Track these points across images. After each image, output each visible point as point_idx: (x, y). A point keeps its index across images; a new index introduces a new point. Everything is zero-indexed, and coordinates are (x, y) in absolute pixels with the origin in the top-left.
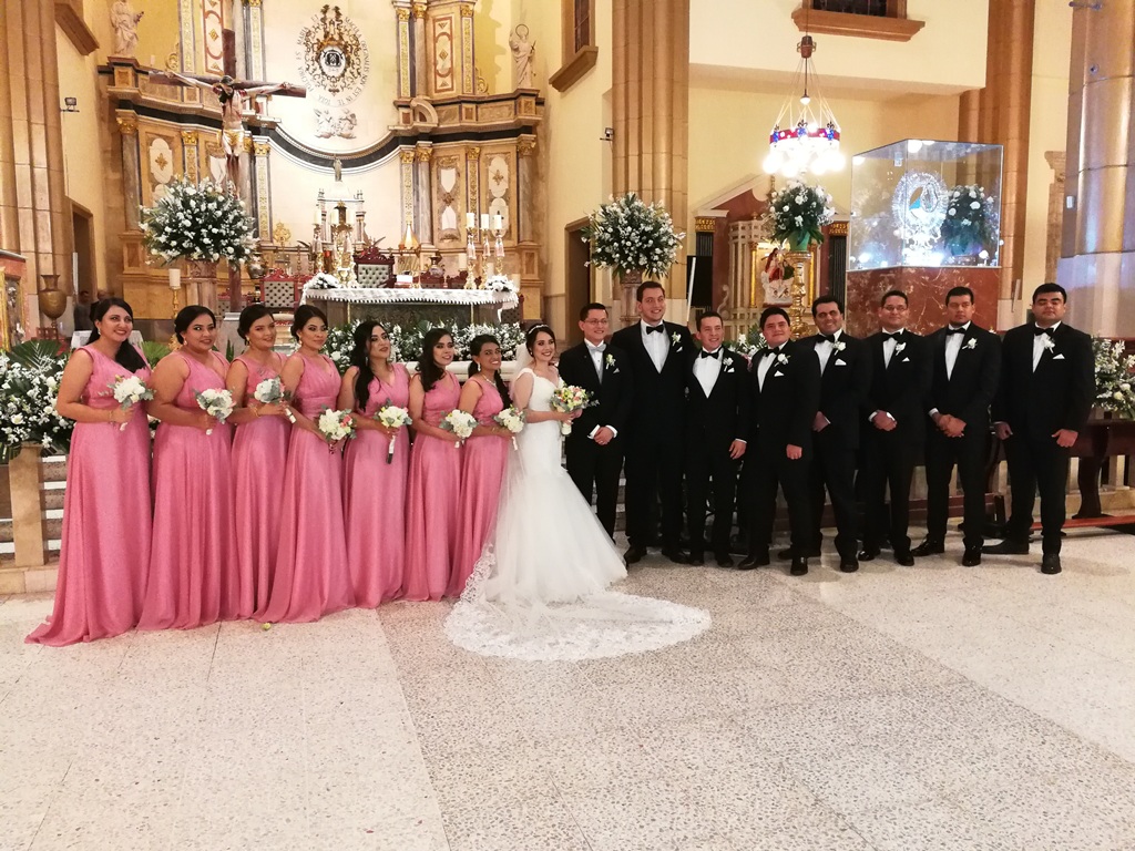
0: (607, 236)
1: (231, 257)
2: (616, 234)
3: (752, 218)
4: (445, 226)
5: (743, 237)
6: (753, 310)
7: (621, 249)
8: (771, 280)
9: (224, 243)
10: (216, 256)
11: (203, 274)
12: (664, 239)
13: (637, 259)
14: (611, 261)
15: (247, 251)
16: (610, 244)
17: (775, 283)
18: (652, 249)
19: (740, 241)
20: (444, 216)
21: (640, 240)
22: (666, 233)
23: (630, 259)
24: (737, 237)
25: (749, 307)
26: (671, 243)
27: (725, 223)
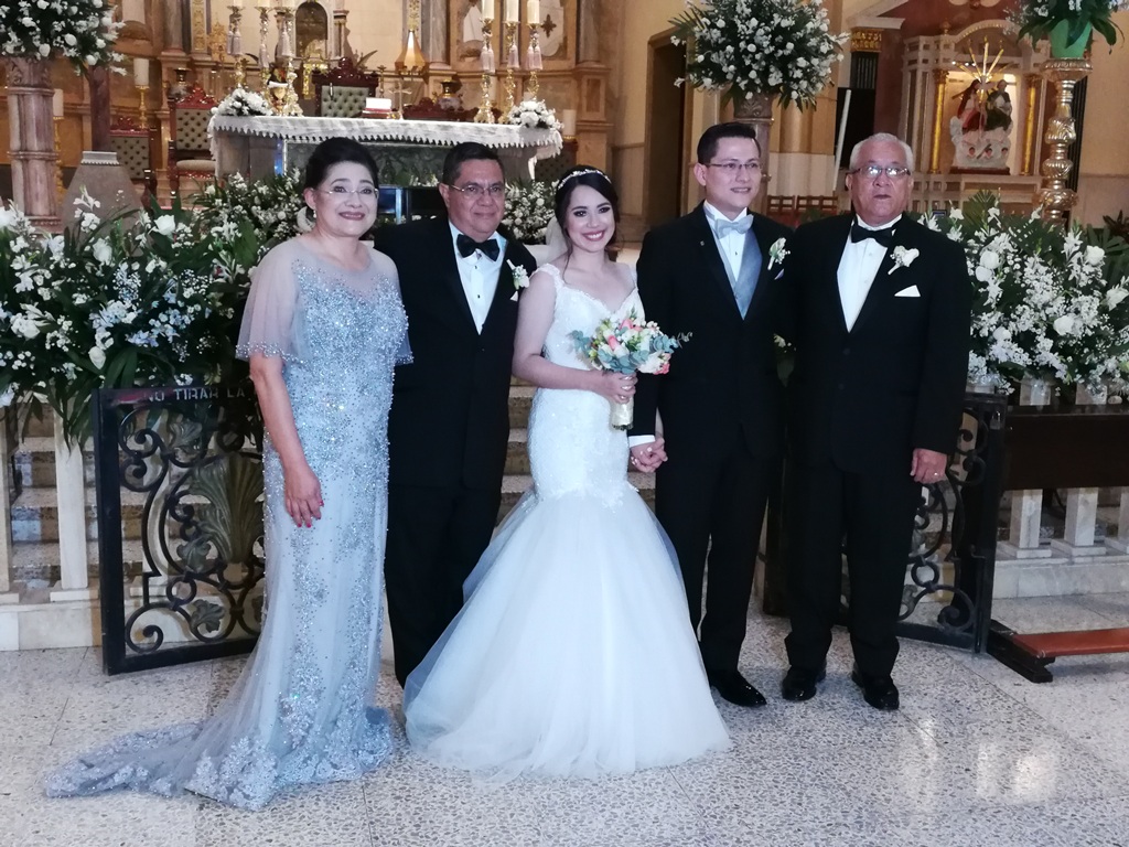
0: (716, 34)
1: (72, 52)
2: (731, 33)
3: (941, 32)
4: (468, 36)
5: (925, 61)
6: (934, 177)
7: (739, 56)
8: (966, 130)
9: (58, 26)
10: (45, 49)
11: (26, 81)
12: (813, 42)
13: (764, 74)
14: (719, 77)
15: (100, 43)
16: (720, 47)
17: (973, 136)
18: (792, 58)
19: (921, 68)
20: (466, 21)
21: (772, 42)
22: (817, 32)
23: (753, 74)
24: (915, 61)
25: (929, 172)
26: (824, 48)
27: (897, 38)
